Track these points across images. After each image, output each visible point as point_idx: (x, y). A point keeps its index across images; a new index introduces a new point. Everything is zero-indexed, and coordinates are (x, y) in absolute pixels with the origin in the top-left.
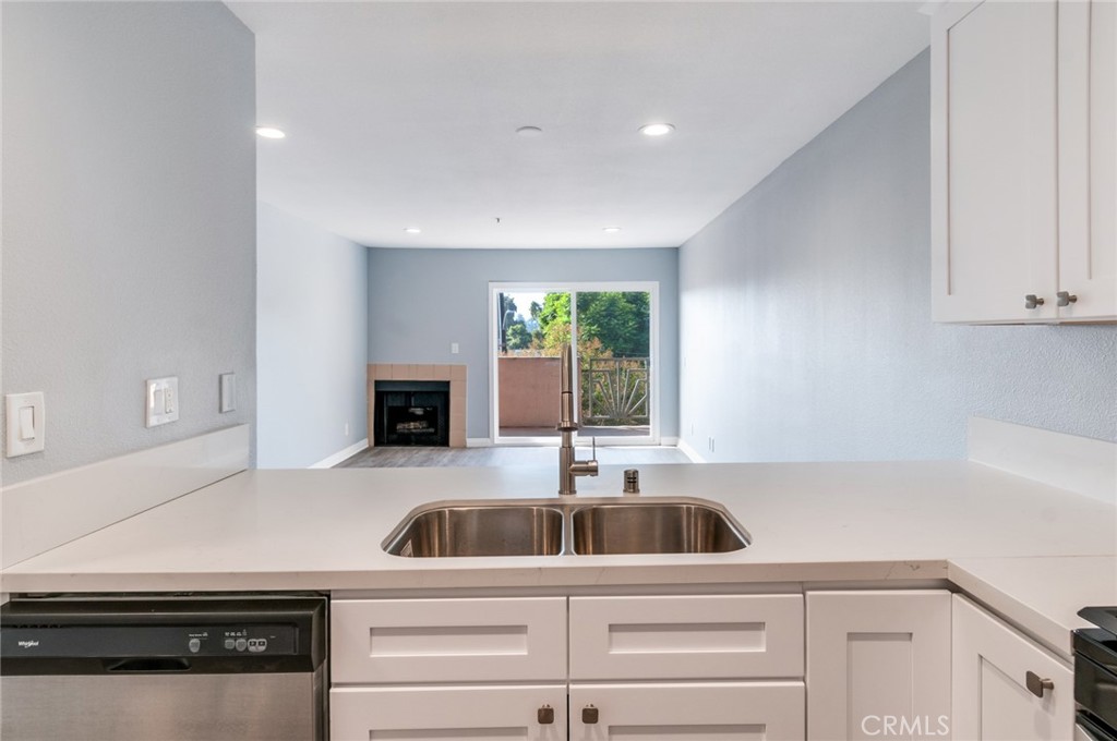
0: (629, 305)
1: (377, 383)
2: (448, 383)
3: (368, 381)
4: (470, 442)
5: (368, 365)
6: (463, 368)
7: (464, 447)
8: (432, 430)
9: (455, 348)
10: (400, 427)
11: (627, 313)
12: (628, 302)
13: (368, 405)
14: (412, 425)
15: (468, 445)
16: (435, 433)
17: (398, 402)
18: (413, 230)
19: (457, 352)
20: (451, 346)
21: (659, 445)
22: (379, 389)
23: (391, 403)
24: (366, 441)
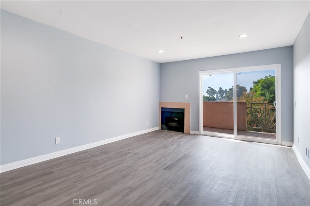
1: (162, 108)
3: (160, 107)
5: (160, 102)
6: (189, 104)
7: (189, 134)
8: (178, 126)
9: (187, 97)
10: (169, 124)
13: (160, 115)
14: (173, 124)
15: (191, 133)
17: (168, 115)
18: (161, 51)
19: (187, 98)
20: (185, 96)
21: (281, 145)
22: (163, 110)
23: (166, 116)
24: (158, 128)
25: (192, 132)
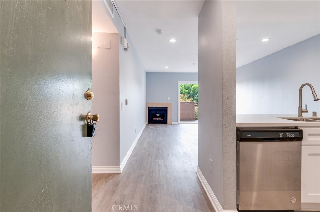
0: (187, 91)
1: (149, 107)
2: (167, 107)
3: (146, 107)
4: (173, 123)
5: (146, 103)
6: (171, 104)
7: (171, 124)
8: (163, 120)
9: (169, 98)
10: (154, 119)
11: (186, 93)
12: (186, 89)
13: (146, 113)
14: (158, 118)
15: (172, 124)
16: (164, 120)
17: (154, 112)
18: (167, 67)
22: (149, 109)
23: (152, 113)
24: (146, 123)
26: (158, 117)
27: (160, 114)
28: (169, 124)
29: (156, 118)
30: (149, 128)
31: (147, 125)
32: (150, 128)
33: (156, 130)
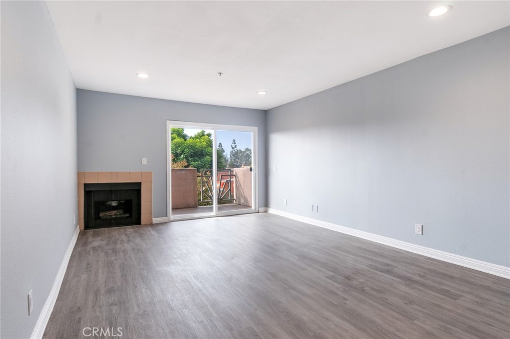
1: (85, 184)
2: (140, 184)
3: (79, 184)
5: (78, 173)
7: (151, 225)
9: (145, 161)
10: (101, 215)
13: (79, 201)
14: (114, 212)
15: (154, 223)
16: (131, 216)
18: (143, 76)
19: (146, 164)
20: (142, 160)
21: (259, 212)
22: (88, 190)
23: (96, 199)
24: (78, 227)
25: (155, 220)
26: (114, 208)
27: (119, 201)
28: (146, 225)
29: (108, 213)
30: (89, 247)
31: (82, 235)
32: (94, 248)
33: (115, 252)
